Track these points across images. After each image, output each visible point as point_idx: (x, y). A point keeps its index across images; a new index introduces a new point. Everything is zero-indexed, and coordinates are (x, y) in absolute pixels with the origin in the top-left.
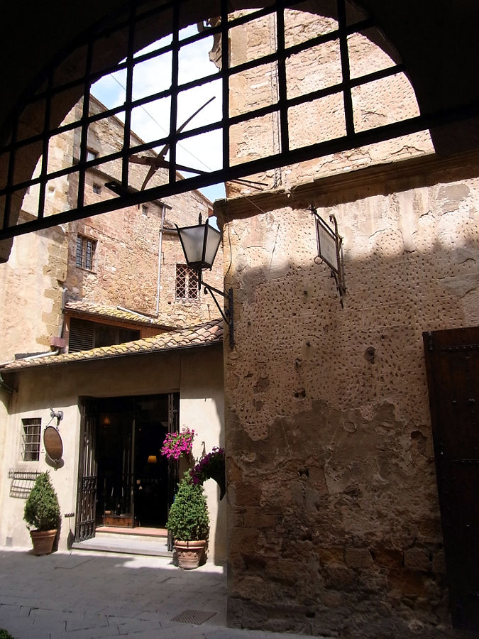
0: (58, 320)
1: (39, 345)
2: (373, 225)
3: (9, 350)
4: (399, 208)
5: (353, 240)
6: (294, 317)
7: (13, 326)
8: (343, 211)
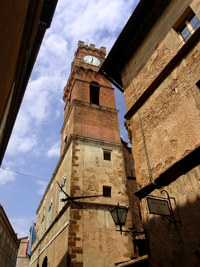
0: (132, 245)
1: (125, 258)
2: (183, 189)
3: (112, 262)
4: (191, 179)
5: (179, 198)
6: (167, 239)
7: (112, 251)
8: (173, 186)
